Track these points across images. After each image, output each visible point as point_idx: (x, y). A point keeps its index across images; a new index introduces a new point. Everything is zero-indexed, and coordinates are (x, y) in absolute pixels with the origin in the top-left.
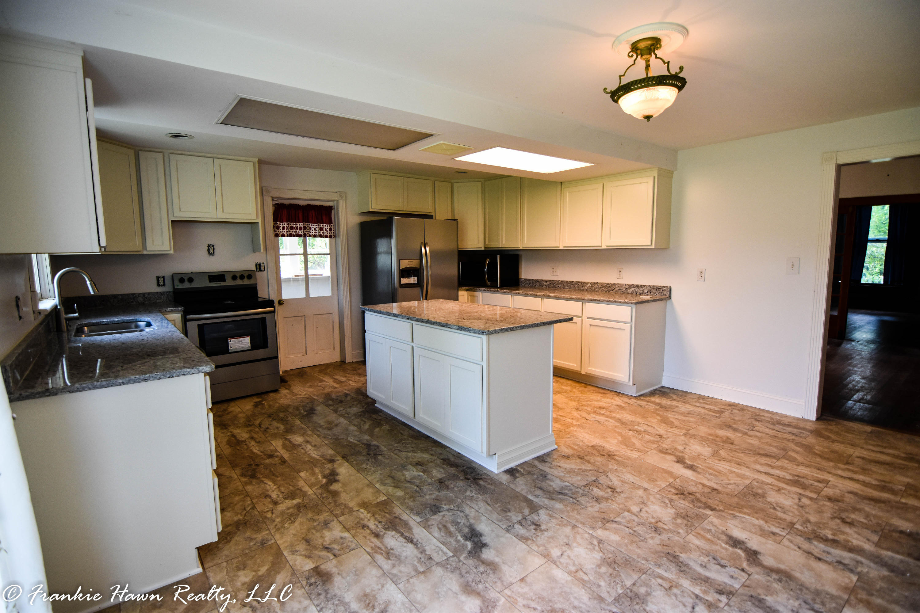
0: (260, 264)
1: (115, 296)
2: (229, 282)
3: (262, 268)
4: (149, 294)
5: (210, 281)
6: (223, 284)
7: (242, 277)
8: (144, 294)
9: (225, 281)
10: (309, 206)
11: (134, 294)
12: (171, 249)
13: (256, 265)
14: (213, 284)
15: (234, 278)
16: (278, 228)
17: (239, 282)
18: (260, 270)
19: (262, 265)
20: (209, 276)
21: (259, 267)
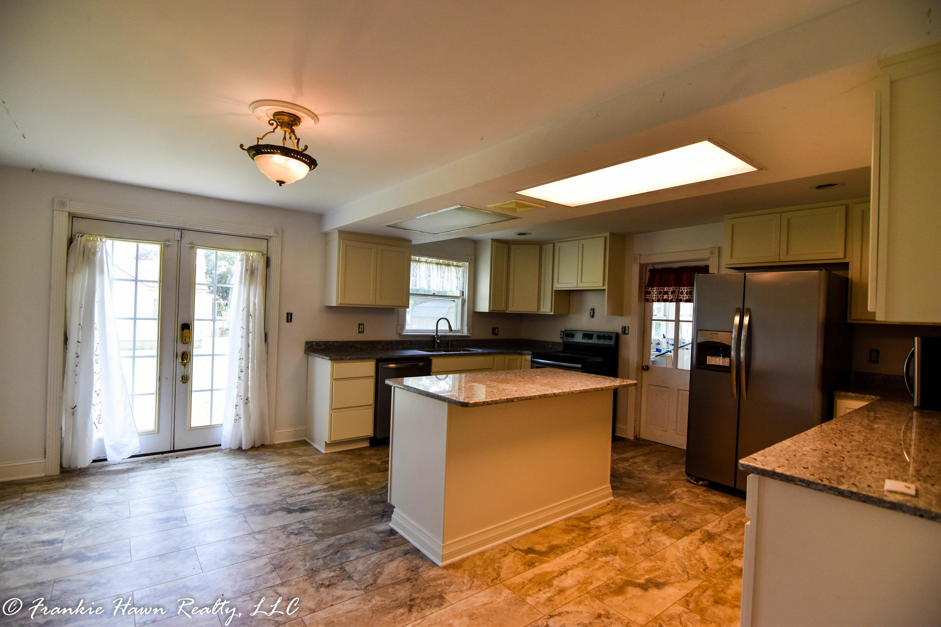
0: (625, 327)
1: (540, 342)
2: (594, 341)
3: (627, 332)
4: (555, 343)
5: (583, 338)
6: (590, 341)
7: (604, 337)
8: (552, 343)
9: (592, 339)
10: (681, 268)
11: (548, 342)
12: (551, 311)
13: (622, 328)
14: (584, 341)
15: (599, 337)
16: (649, 293)
17: (602, 342)
18: (625, 334)
19: (627, 328)
20: (584, 334)
21: (625, 330)
